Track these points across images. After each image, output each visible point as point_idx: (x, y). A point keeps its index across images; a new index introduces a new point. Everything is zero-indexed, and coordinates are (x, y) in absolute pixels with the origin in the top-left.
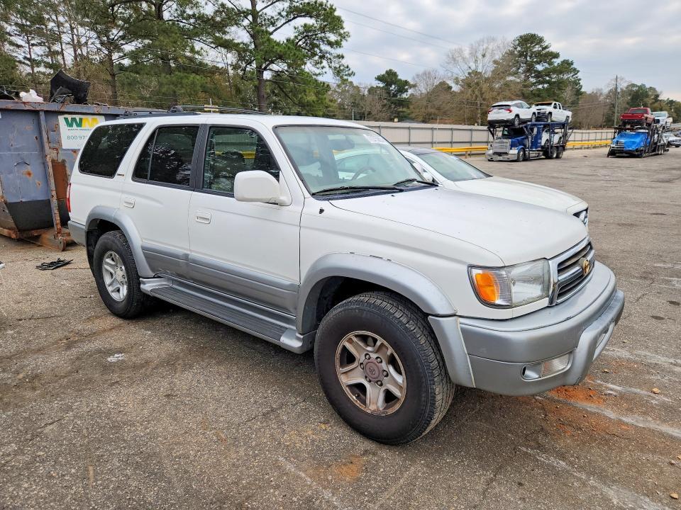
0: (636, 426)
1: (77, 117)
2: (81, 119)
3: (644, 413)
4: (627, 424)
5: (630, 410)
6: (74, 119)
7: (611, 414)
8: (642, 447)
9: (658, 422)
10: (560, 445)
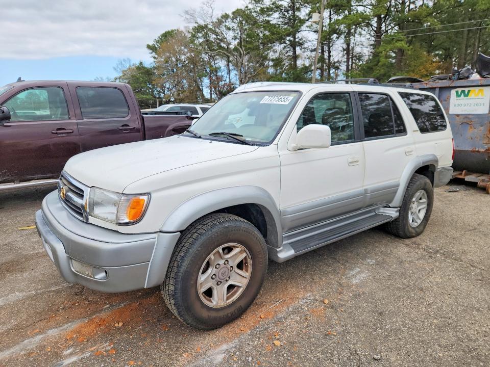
0: (29, 338)
1: (466, 90)
2: (469, 91)
3: (29, 355)
4: (37, 334)
5: (42, 348)
6: (463, 92)
7: (53, 333)
8: (17, 328)
9: (14, 356)
10: (64, 295)
